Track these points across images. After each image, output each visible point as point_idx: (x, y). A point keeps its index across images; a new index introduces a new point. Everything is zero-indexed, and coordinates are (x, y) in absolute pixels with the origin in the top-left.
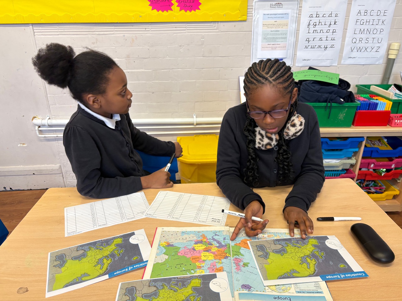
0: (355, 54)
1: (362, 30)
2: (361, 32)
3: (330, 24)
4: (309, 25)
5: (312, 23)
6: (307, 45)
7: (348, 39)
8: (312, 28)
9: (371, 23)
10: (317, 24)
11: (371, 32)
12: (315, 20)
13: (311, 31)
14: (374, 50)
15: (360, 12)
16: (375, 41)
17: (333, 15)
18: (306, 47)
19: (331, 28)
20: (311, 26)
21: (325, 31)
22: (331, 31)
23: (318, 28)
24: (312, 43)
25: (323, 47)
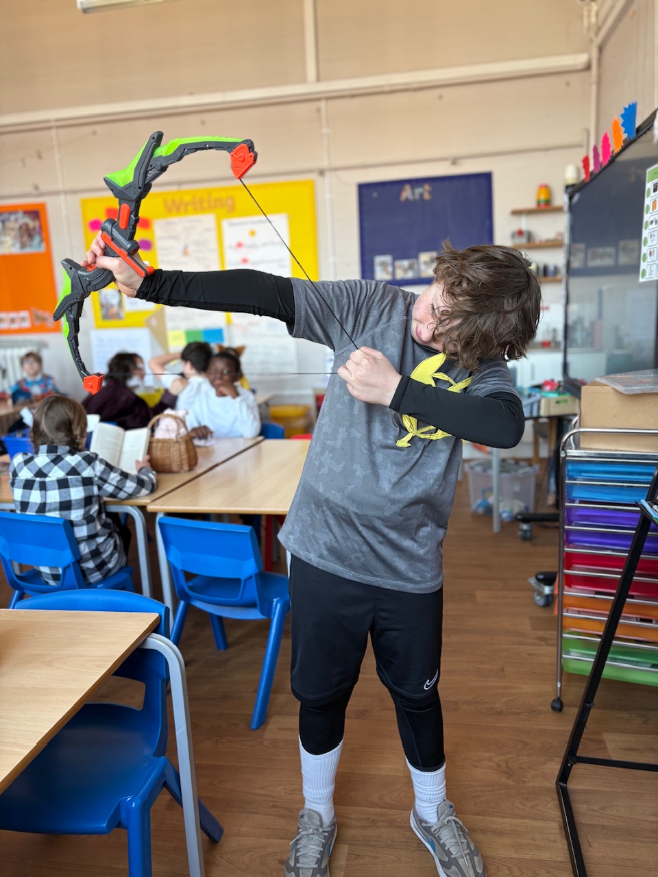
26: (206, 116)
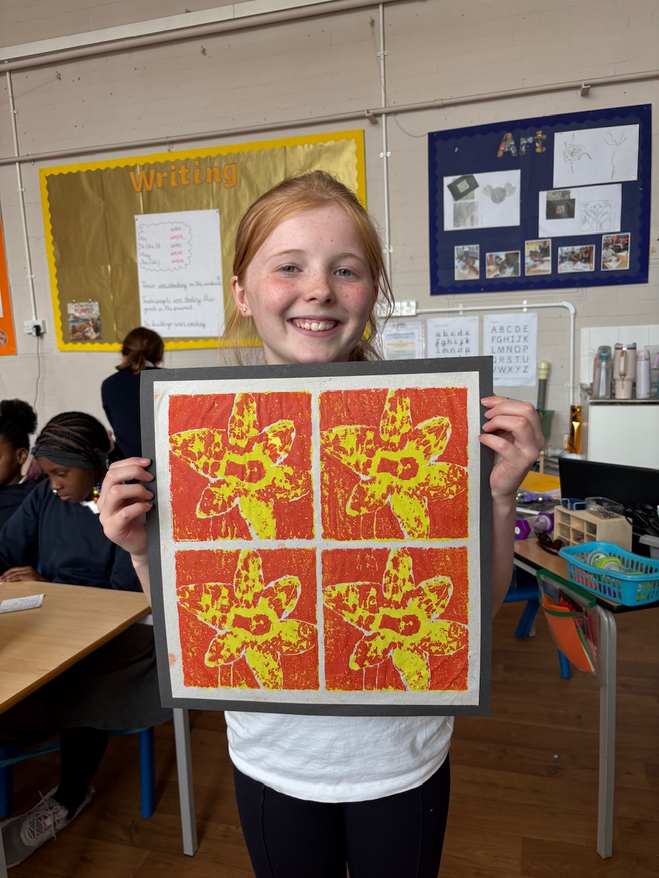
0: (498, 375)
1: (501, 348)
2: (501, 350)
3: (462, 343)
4: (437, 344)
5: (440, 342)
8: (441, 347)
9: (510, 340)
10: (447, 342)
11: (513, 350)
12: (442, 339)
13: (441, 351)
14: (522, 369)
15: (494, 329)
16: (520, 359)
17: (464, 333)
19: (465, 346)
21: (457, 350)
22: (464, 350)
26: (207, 43)
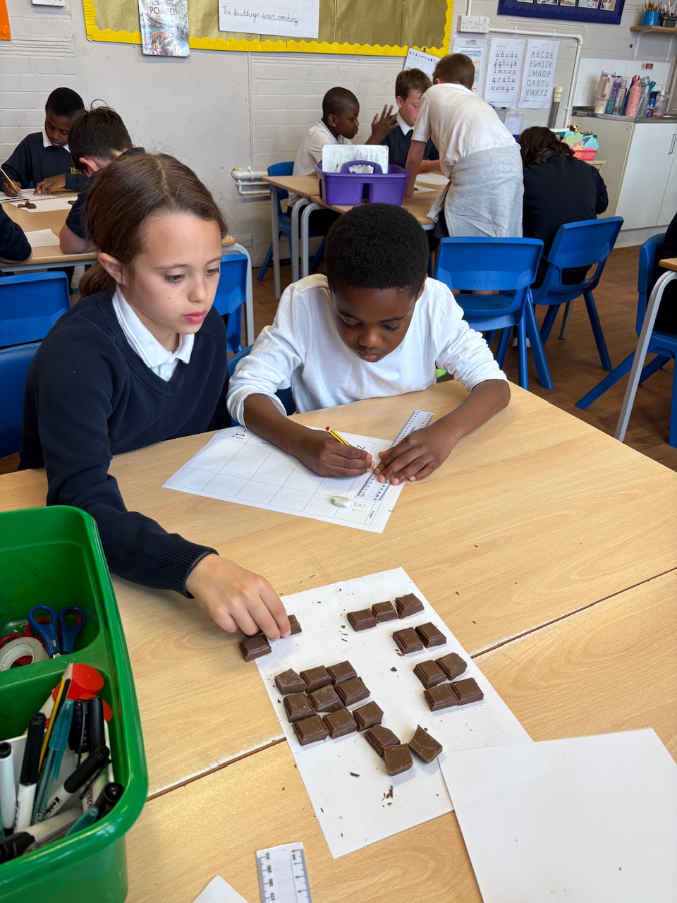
0: (530, 97)
1: (535, 72)
2: (534, 74)
3: (511, 65)
4: (496, 64)
5: (498, 63)
6: (493, 86)
7: (524, 82)
8: (498, 69)
9: (542, 65)
10: (502, 63)
11: (542, 75)
13: (497, 71)
14: (544, 93)
15: (533, 54)
16: (544, 84)
17: (514, 55)
18: (493, 89)
19: (512, 69)
20: (497, 66)
21: (507, 72)
22: (512, 72)
23: (503, 68)
24: (497, 85)
25: (505, 88)
